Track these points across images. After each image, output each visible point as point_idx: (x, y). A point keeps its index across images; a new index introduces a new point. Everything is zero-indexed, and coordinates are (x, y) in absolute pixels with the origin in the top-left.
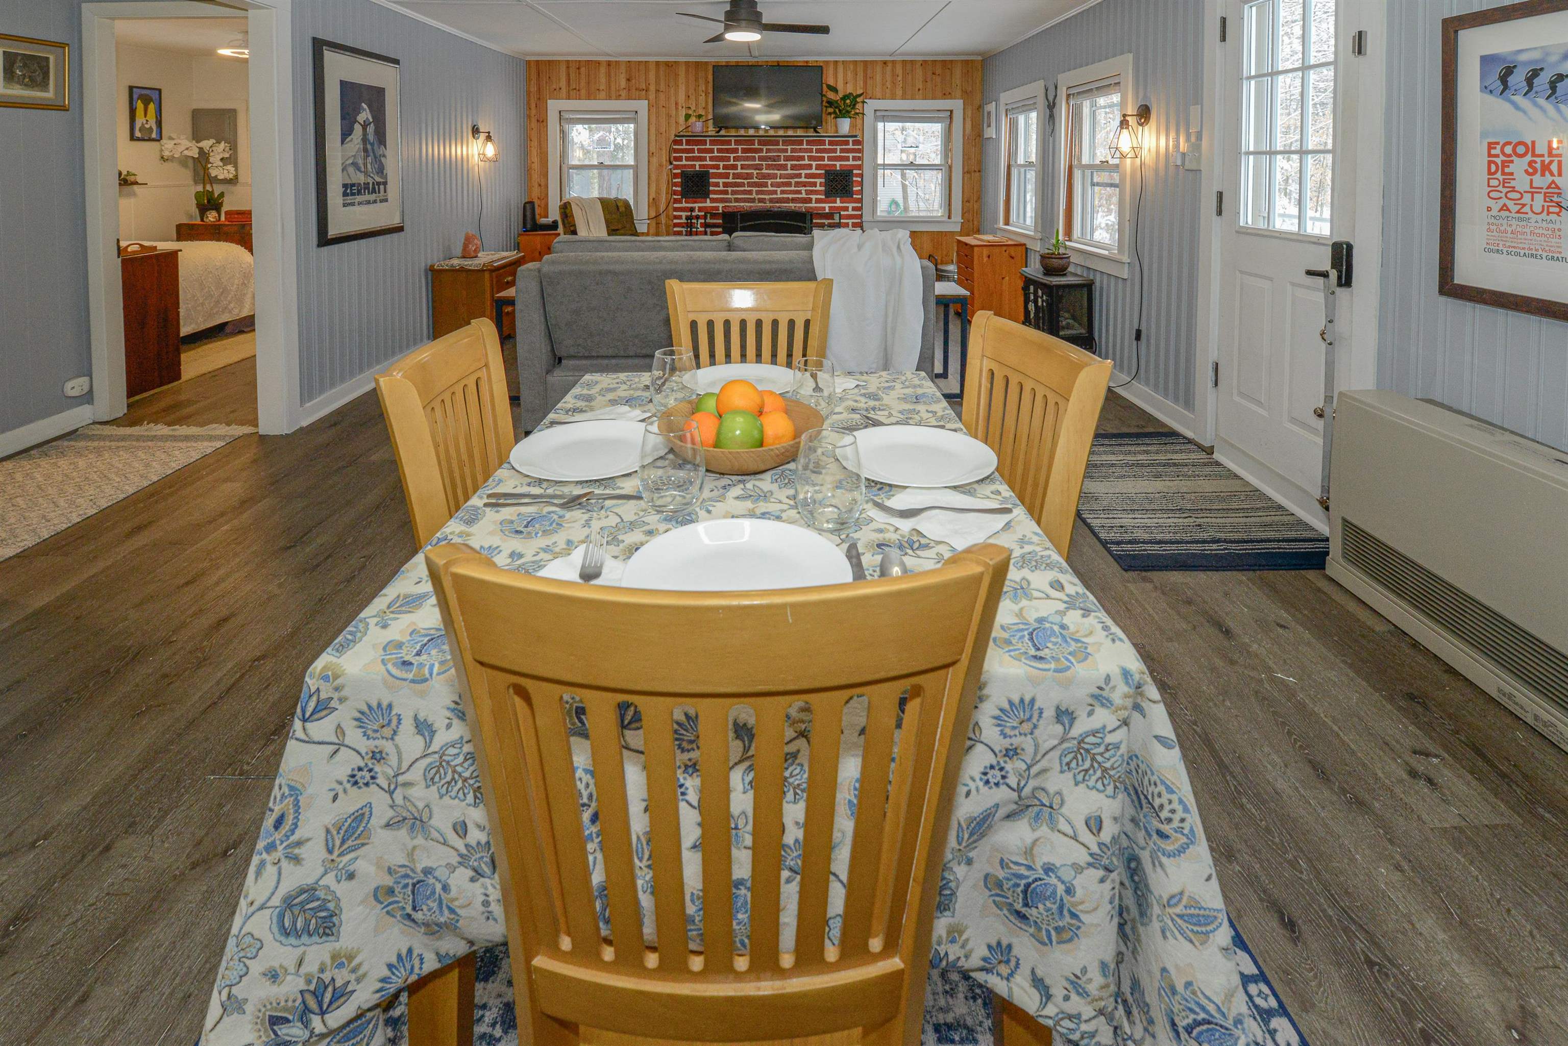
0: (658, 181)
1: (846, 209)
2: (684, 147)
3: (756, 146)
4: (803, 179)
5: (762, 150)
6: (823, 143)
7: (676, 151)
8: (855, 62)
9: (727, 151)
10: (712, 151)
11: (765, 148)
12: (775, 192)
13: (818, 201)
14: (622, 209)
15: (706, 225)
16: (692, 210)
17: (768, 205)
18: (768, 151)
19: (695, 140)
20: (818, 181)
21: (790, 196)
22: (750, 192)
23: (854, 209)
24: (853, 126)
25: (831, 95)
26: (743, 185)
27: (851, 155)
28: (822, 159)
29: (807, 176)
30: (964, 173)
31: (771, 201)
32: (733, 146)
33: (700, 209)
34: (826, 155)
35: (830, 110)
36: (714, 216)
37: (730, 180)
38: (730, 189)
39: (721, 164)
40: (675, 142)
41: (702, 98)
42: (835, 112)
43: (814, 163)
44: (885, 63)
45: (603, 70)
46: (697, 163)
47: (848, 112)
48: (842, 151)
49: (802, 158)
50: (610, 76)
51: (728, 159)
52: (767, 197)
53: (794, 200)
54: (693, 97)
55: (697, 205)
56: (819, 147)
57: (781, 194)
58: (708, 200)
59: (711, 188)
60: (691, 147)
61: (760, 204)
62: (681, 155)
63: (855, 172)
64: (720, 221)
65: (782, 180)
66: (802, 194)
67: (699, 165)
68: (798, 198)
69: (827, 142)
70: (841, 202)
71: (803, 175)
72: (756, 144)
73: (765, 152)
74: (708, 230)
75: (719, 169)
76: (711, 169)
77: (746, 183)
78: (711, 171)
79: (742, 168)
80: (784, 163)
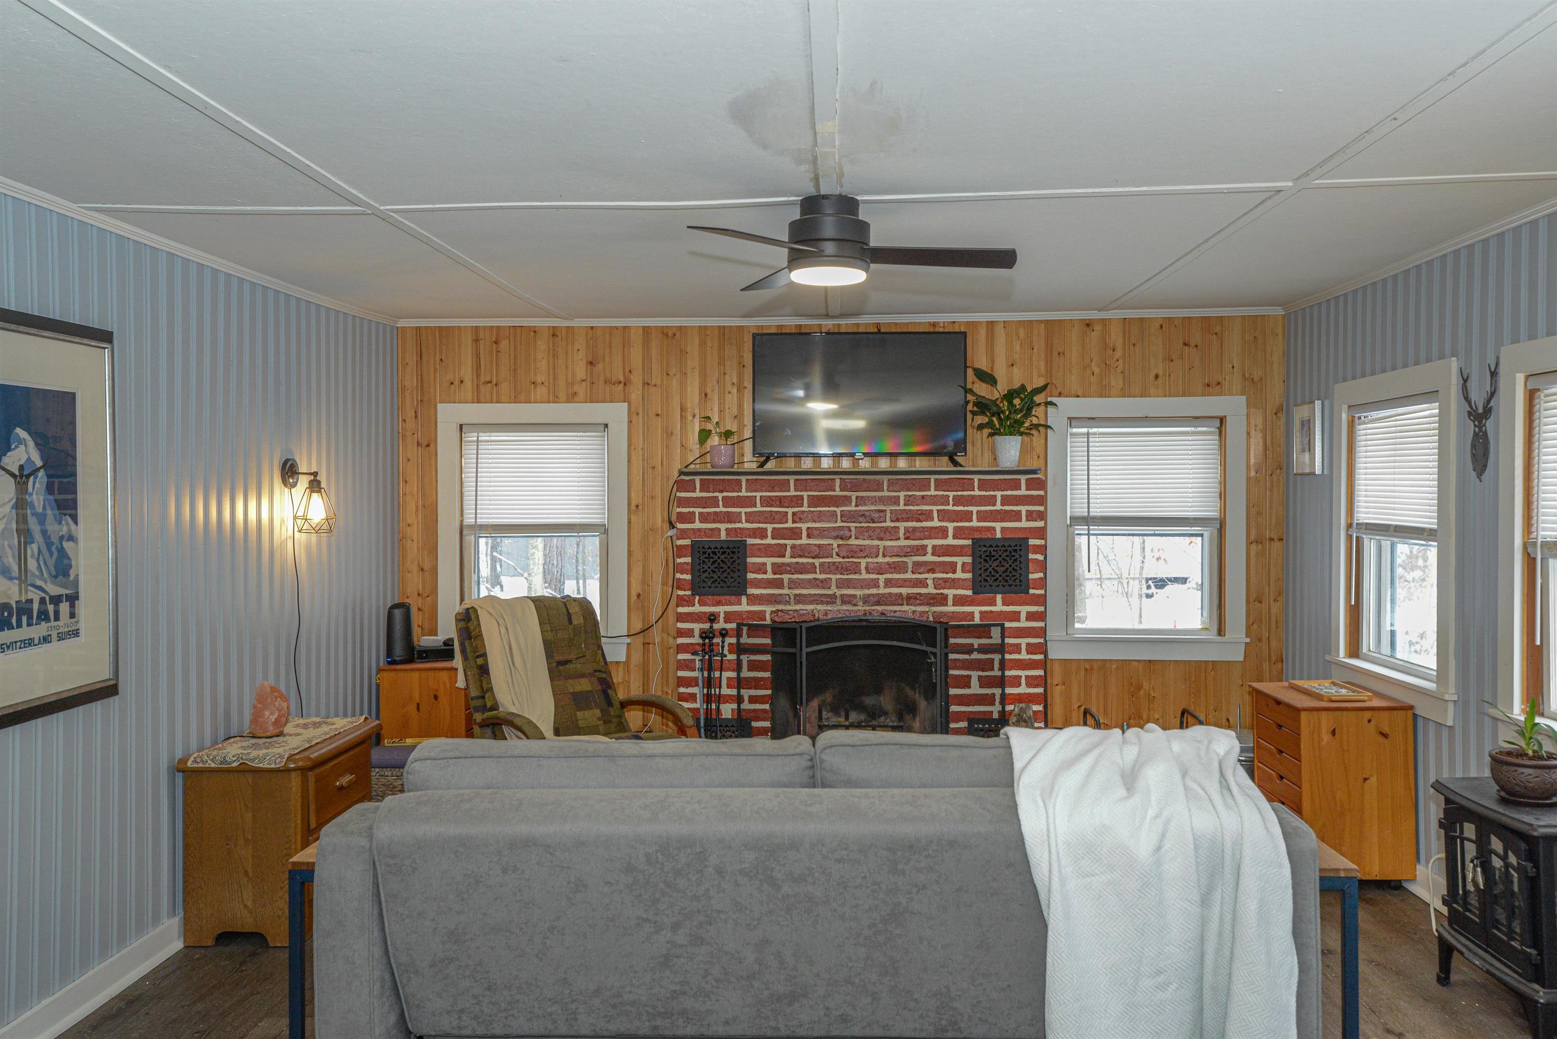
0: (645, 559)
1: (1015, 616)
2: (698, 494)
3: (838, 492)
4: (929, 558)
5: (848, 499)
6: (969, 485)
7: (682, 502)
8: (1029, 325)
9: (781, 501)
10: (751, 502)
11: (854, 495)
12: (874, 584)
13: (960, 601)
14: (577, 620)
15: (740, 649)
16: (713, 618)
17: (861, 608)
18: (860, 501)
19: (719, 480)
20: (960, 560)
21: (904, 591)
22: (825, 584)
23: (1031, 616)
24: (1024, 451)
25: (982, 389)
26: (811, 569)
27: (1024, 509)
28: (968, 516)
29: (936, 551)
30: (1249, 543)
31: (866, 600)
32: (792, 493)
33: (728, 617)
34: (974, 509)
35: (981, 419)
36: (754, 630)
37: (787, 560)
38: (786, 577)
39: (770, 527)
40: (681, 485)
41: (732, 399)
42: (990, 424)
43: (951, 526)
44: (1088, 324)
45: (542, 344)
46: (723, 527)
47: (1020, 423)
48: (1006, 500)
49: (928, 516)
50: (555, 356)
51: (782, 517)
52: (858, 592)
53: (911, 599)
54: (715, 397)
55: (721, 610)
56: (960, 493)
57: (886, 586)
58: (744, 599)
59: (750, 576)
60: (711, 494)
61: (845, 607)
62: (691, 510)
63: (1032, 542)
64: (768, 641)
65: (887, 559)
66: (927, 586)
67: (727, 529)
68: (920, 594)
69: (976, 484)
70: (1005, 603)
71: (929, 550)
72: (837, 488)
73: (854, 503)
74: (745, 658)
75: (766, 537)
76: (750, 537)
77: (817, 565)
78: (750, 541)
79: (809, 536)
80: (893, 524)
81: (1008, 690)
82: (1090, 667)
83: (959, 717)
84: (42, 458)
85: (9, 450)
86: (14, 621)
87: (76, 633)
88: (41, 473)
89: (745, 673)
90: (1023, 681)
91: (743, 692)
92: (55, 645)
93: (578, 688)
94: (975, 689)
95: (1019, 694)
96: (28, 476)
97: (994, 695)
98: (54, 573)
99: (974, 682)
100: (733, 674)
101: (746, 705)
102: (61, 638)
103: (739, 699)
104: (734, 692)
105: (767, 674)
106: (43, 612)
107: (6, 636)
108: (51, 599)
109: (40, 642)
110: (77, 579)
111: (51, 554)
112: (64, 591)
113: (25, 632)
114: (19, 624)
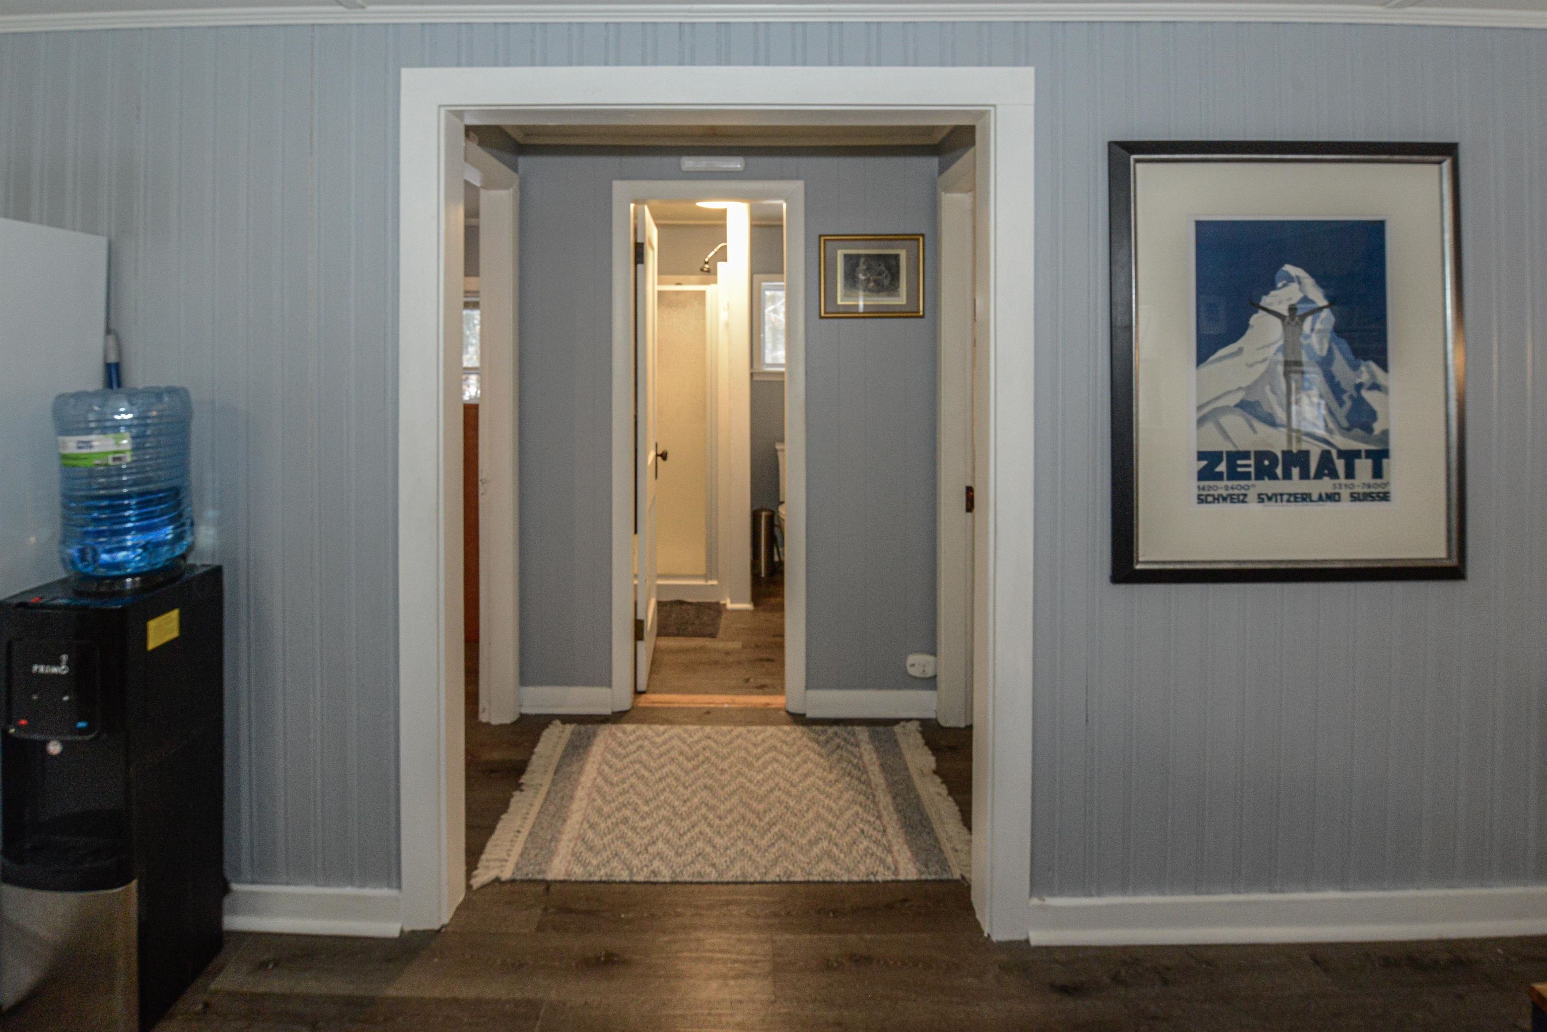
84: (1327, 297)
85: (1273, 287)
86: (1279, 471)
87: (1385, 497)
88: (1326, 313)
92: (1346, 506)
96: (1303, 318)
98: (1345, 424)
102: (1355, 497)
106: (1326, 468)
107: (1267, 486)
108: (1342, 454)
109: (1320, 499)
110: (1385, 433)
111: (1341, 403)
112: (1363, 447)
113: (1296, 485)
114: (1287, 476)
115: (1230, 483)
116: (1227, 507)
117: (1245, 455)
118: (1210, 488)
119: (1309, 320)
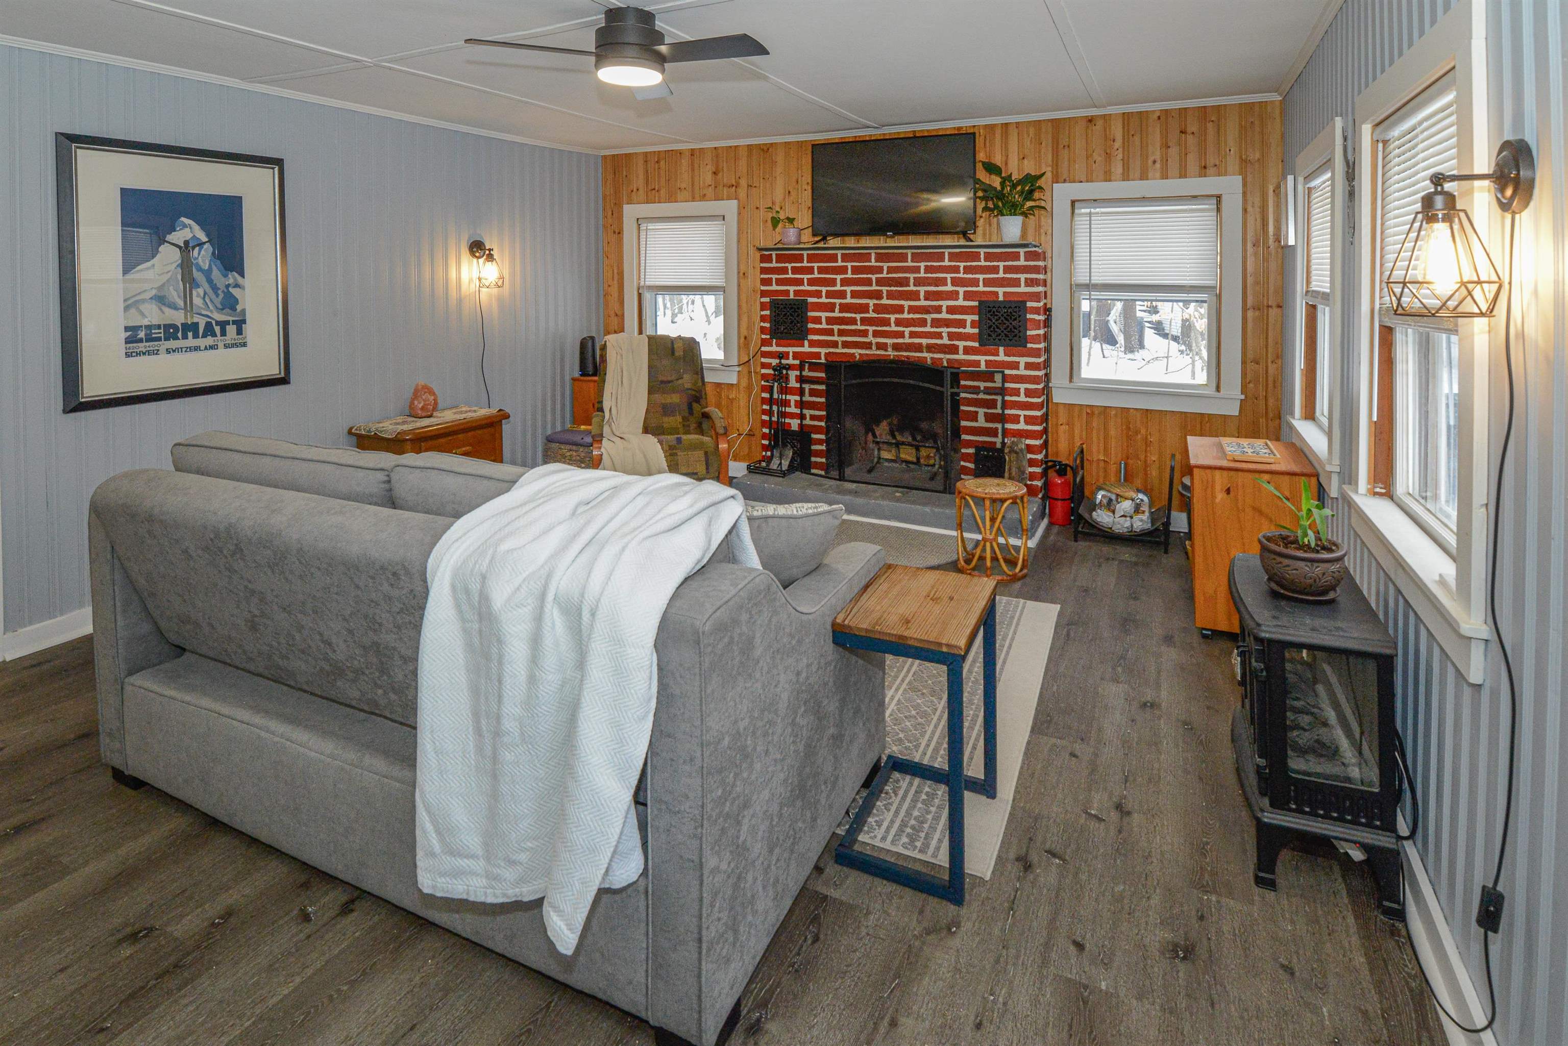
1: (1016, 366)
2: (774, 265)
4: (944, 315)
5: (880, 270)
6: (976, 257)
7: (766, 271)
8: (1038, 124)
10: (810, 270)
11: (886, 266)
12: (901, 335)
13: (967, 351)
15: (803, 380)
16: (784, 356)
17: (891, 353)
19: (787, 255)
20: (969, 318)
21: (924, 341)
22: (865, 333)
23: (1029, 366)
24: (1026, 228)
26: (853, 321)
27: (1022, 277)
28: (975, 283)
29: (950, 310)
30: (1245, 309)
31: (896, 347)
32: (840, 263)
33: (796, 355)
34: (981, 277)
35: (989, 204)
37: (837, 314)
38: (836, 328)
39: (824, 290)
40: (763, 258)
42: (996, 207)
43: (961, 290)
44: (1090, 120)
45: (685, 162)
46: (792, 289)
47: (1020, 205)
48: (1007, 269)
49: (943, 282)
50: (693, 170)
51: (833, 282)
52: (889, 341)
53: (930, 348)
55: (791, 350)
56: (969, 264)
57: (911, 337)
58: (806, 343)
59: (810, 326)
60: (783, 265)
61: (878, 352)
62: (770, 276)
63: (1029, 304)
64: (823, 375)
65: (911, 316)
66: (942, 338)
67: (795, 291)
68: (936, 344)
69: (982, 256)
70: (1006, 355)
71: (944, 309)
72: (873, 260)
73: (885, 272)
74: (807, 387)
75: (821, 297)
76: (811, 297)
77: (858, 319)
78: (810, 300)
79: (852, 297)
80: (915, 289)
81: (1009, 426)
82: (1090, 412)
83: (969, 444)
85: (174, 230)
87: (244, 345)
88: (206, 246)
89: (807, 398)
90: (1022, 419)
91: (805, 411)
92: (221, 351)
93: (669, 401)
94: (981, 422)
95: (1018, 430)
96: (193, 248)
97: (997, 429)
98: (220, 306)
99: (981, 417)
100: (798, 398)
101: (808, 422)
102: (227, 346)
103: (802, 417)
104: (798, 411)
105: (823, 400)
106: (209, 330)
107: (172, 344)
108: (218, 323)
109: (206, 348)
110: (243, 311)
111: (217, 296)
112: (231, 319)
113: (191, 342)
114: (185, 337)
115: (147, 344)
116: (146, 357)
117: (159, 327)
118: (134, 348)
119: (197, 248)
